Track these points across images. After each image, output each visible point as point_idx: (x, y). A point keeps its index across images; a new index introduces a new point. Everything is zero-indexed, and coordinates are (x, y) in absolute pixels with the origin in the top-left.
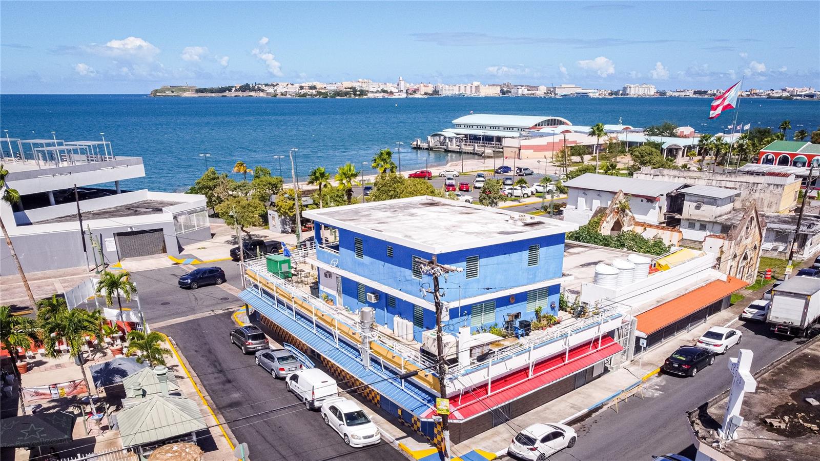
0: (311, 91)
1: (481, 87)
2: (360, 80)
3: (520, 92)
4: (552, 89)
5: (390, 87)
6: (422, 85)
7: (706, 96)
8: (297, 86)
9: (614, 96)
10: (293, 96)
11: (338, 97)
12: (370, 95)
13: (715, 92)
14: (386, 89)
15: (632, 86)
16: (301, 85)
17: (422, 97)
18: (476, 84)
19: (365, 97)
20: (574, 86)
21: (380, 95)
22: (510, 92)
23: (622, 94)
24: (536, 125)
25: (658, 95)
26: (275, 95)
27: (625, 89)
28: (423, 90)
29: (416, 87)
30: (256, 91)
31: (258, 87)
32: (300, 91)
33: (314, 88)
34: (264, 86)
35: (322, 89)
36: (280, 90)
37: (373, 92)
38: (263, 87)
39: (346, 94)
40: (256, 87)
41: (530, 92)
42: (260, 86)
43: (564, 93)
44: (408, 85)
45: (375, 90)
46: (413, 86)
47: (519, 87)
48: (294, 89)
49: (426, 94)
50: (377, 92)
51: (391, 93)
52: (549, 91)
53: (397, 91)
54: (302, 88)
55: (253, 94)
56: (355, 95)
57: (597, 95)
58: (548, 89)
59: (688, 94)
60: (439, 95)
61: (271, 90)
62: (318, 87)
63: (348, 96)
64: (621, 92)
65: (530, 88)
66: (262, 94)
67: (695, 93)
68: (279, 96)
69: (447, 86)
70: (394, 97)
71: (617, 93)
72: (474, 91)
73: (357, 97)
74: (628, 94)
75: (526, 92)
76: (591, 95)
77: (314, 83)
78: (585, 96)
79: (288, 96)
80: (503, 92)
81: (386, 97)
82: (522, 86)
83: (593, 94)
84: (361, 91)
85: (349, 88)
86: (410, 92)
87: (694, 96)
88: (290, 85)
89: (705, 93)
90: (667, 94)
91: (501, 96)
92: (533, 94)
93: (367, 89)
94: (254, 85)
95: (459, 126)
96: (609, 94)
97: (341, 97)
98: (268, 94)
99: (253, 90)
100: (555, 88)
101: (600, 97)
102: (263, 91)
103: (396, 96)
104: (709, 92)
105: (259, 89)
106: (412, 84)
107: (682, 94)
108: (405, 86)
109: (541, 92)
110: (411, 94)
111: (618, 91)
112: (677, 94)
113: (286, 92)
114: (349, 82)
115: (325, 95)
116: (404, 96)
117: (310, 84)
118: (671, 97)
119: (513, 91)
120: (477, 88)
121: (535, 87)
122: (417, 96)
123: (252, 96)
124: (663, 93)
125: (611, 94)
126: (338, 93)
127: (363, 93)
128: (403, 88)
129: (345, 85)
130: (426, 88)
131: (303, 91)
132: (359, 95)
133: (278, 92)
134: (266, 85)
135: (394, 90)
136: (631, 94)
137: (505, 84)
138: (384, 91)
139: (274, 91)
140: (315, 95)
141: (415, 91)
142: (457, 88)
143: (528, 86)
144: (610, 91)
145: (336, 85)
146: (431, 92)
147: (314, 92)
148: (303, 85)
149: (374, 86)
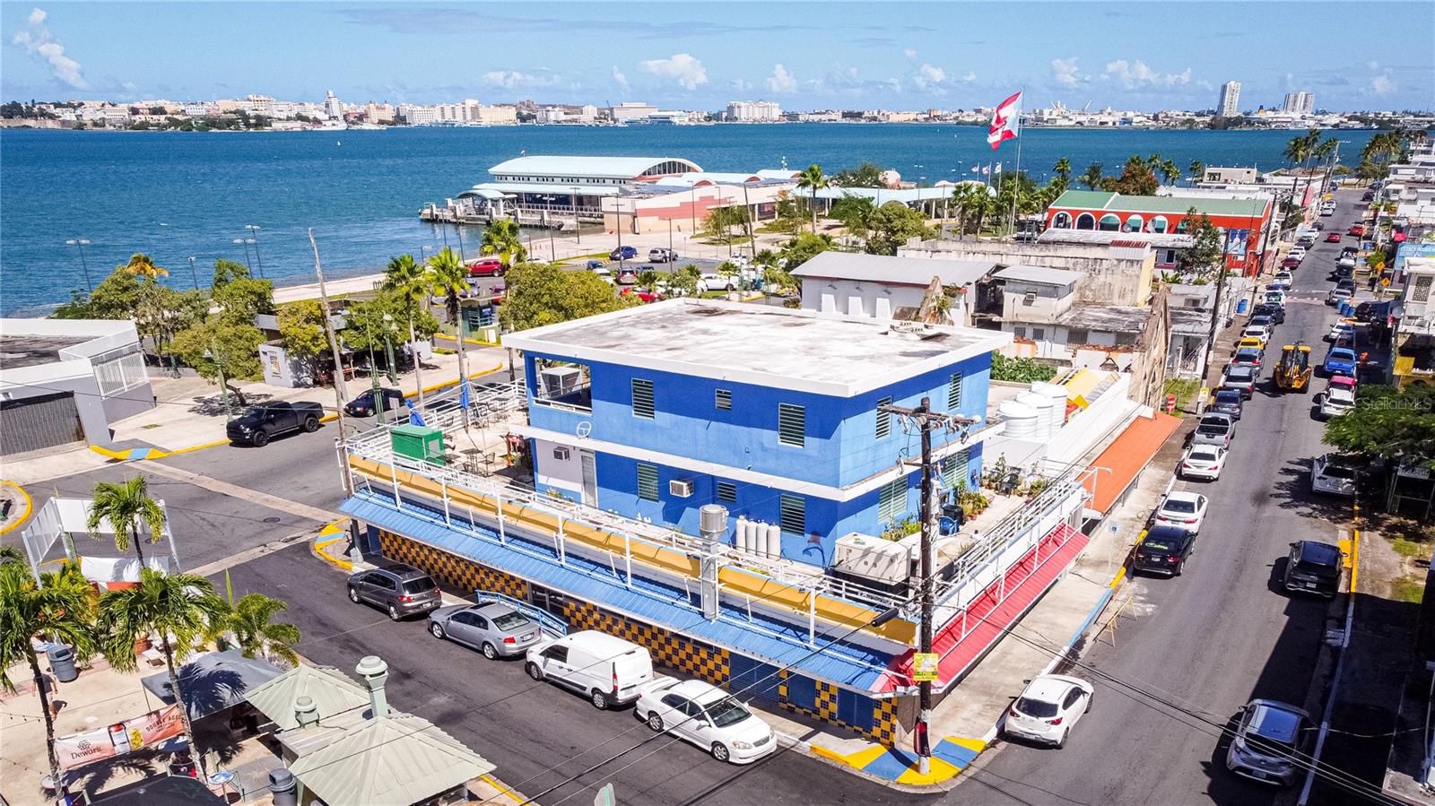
0: (155, 117)
1: (481, 110)
2: (251, 97)
3: (552, 116)
4: (607, 112)
5: (312, 111)
6: (372, 105)
7: (863, 121)
8: (124, 106)
9: (713, 123)
10: (120, 127)
11: (214, 130)
12: (277, 126)
13: (876, 114)
14: (304, 114)
15: (742, 104)
16: (131, 105)
17: (377, 128)
18: (471, 103)
19: (267, 129)
20: (644, 105)
21: (297, 126)
22: (535, 117)
23: (726, 119)
24: (644, 174)
25: (785, 121)
26: (81, 126)
27: (731, 109)
28: (375, 115)
29: (361, 110)
30: (36, 116)
31: (40, 109)
32: (133, 118)
33: (161, 111)
34: (52, 106)
35: (178, 113)
36: (89, 115)
37: (280, 119)
38: (52, 110)
39: (229, 123)
40: (36, 110)
41: (569, 117)
42: (44, 107)
43: (629, 118)
44: (345, 107)
45: (283, 116)
46: (354, 108)
47: (550, 108)
48: (120, 113)
49: (381, 122)
50: (289, 119)
51: (317, 121)
52: (602, 115)
53: (327, 117)
54: (135, 111)
55: (30, 122)
56: (248, 125)
57: (685, 121)
58: (601, 112)
59: (833, 117)
60: (406, 124)
61: (69, 116)
62: (168, 110)
63: (232, 127)
64: (724, 115)
65: (569, 109)
66: (50, 124)
67: (845, 115)
68: (89, 127)
69: (419, 108)
70: (323, 129)
71: (717, 117)
72: (469, 117)
73: (251, 130)
74: (736, 118)
75: (562, 117)
76: (676, 121)
77: (160, 103)
78: (665, 122)
79: (109, 128)
80: (519, 115)
81: (309, 128)
82: (554, 107)
83: (680, 118)
84: (258, 117)
85: (231, 112)
86: (352, 119)
87: (844, 121)
88: (107, 106)
89: (859, 115)
90: (800, 117)
91: (519, 124)
92: (575, 120)
93: (267, 113)
94: (30, 105)
95: (502, 178)
96: (705, 118)
97: (219, 128)
98: (64, 122)
99: (29, 114)
100: (611, 110)
101: (692, 124)
102: (52, 117)
103: (328, 126)
104: (866, 114)
105: (43, 114)
106: (353, 105)
107: (824, 117)
108: (341, 109)
109: (588, 116)
110: (353, 123)
111: (720, 113)
112: (816, 118)
113: (104, 119)
114: (230, 101)
115: (187, 125)
116: (342, 126)
117: (152, 104)
118: (807, 122)
119: (539, 115)
120: (475, 110)
121: (577, 107)
122: (366, 126)
123: (28, 127)
124: (793, 116)
125: (709, 118)
126: (211, 122)
127: (261, 121)
128: (336, 111)
129: (224, 106)
130: (380, 112)
131: (138, 119)
132: (256, 126)
133: (87, 118)
134: (57, 105)
135: (321, 116)
136: (742, 117)
137: (523, 103)
138: (300, 118)
139: (77, 116)
140: (165, 126)
141: (361, 117)
142: (437, 111)
143: (564, 106)
144: (706, 114)
145: (205, 106)
146: (391, 119)
147: (162, 118)
148: (137, 105)
149: (280, 107)
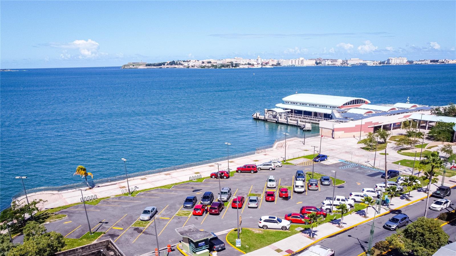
2: (236, 58)
3: (327, 63)
4: (345, 61)
5: (253, 62)
6: (270, 60)
8: (201, 61)
10: (198, 67)
12: (241, 67)
14: (250, 63)
15: (393, 58)
17: (270, 67)
19: (238, 68)
20: (358, 59)
21: (246, 67)
22: (321, 63)
23: (387, 64)
25: (408, 64)
26: (188, 67)
27: (389, 60)
28: (271, 63)
29: (267, 61)
31: (179, 62)
33: (210, 62)
35: (214, 63)
36: (191, 64)
38: (182, 63)
39: (228, 66)
41: (332, 63)
43: (352, 63)
44: (263, 60)
45: (244, 63)
47: (326, 60)
48: (199, 63)
49: (273, 65)
53: (256, 63)
54: (203, 63)
56: (233, 66)
57: (372, 64)
59: (427, 62)
60: (280, 65)
61: (186, 64)
66: (181, 67)
67: (431, 61)
68: (191, 67)
69: (285, 61)
70: (254, 67)
71: (383, 63)
72: (300, 63)
74: (390, 63)
76: (369, 64)
78: (365, 65)
81: (250, 67)
85: (229, 62)
88: (197, 61)
89: (437, 61)
90: (414, 62)
91: (316, 65)
93: (239, 63)
98: (184, 66)
99: (177, 64)
104: (440, 61)
107: (423, 62)
109: (339, 63)
110: (264, 65)
111: (385, 61)
112: (420, 63)
113: (195, 65)
114: (230, 59)
115: (216, 67)
116: (260, 66)
117: (208, 60)
118: (416, 64)
120: (302, 61)
121: (335, 60)
123: (176, 67)
124: (411, 62)
125: (380, 63)
126: (223, 66)
127: (237, 65)
128: (260, 62)
134: (184, 61)
137: (318, 59)
141: (267, 64)
142: (290, 61)
143: (331, 60)
145: (223, 61)
146: (276, 64)
147: (210, 65)
149: (243, 61)
